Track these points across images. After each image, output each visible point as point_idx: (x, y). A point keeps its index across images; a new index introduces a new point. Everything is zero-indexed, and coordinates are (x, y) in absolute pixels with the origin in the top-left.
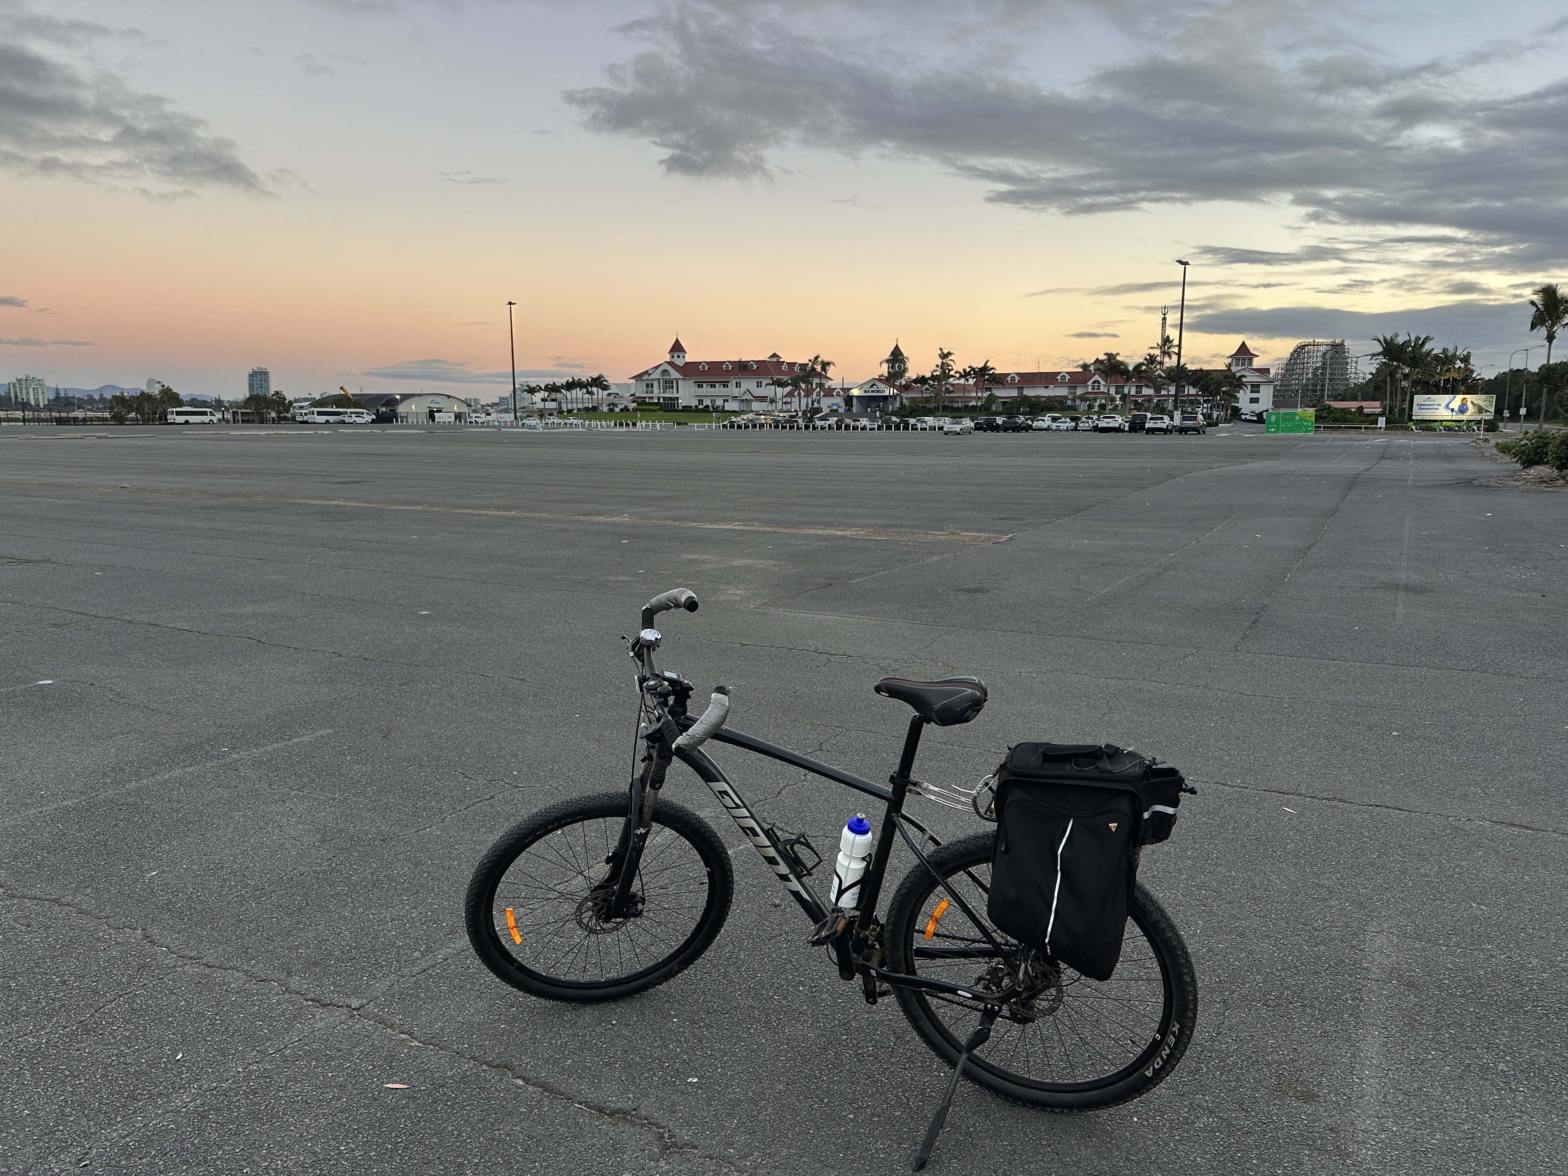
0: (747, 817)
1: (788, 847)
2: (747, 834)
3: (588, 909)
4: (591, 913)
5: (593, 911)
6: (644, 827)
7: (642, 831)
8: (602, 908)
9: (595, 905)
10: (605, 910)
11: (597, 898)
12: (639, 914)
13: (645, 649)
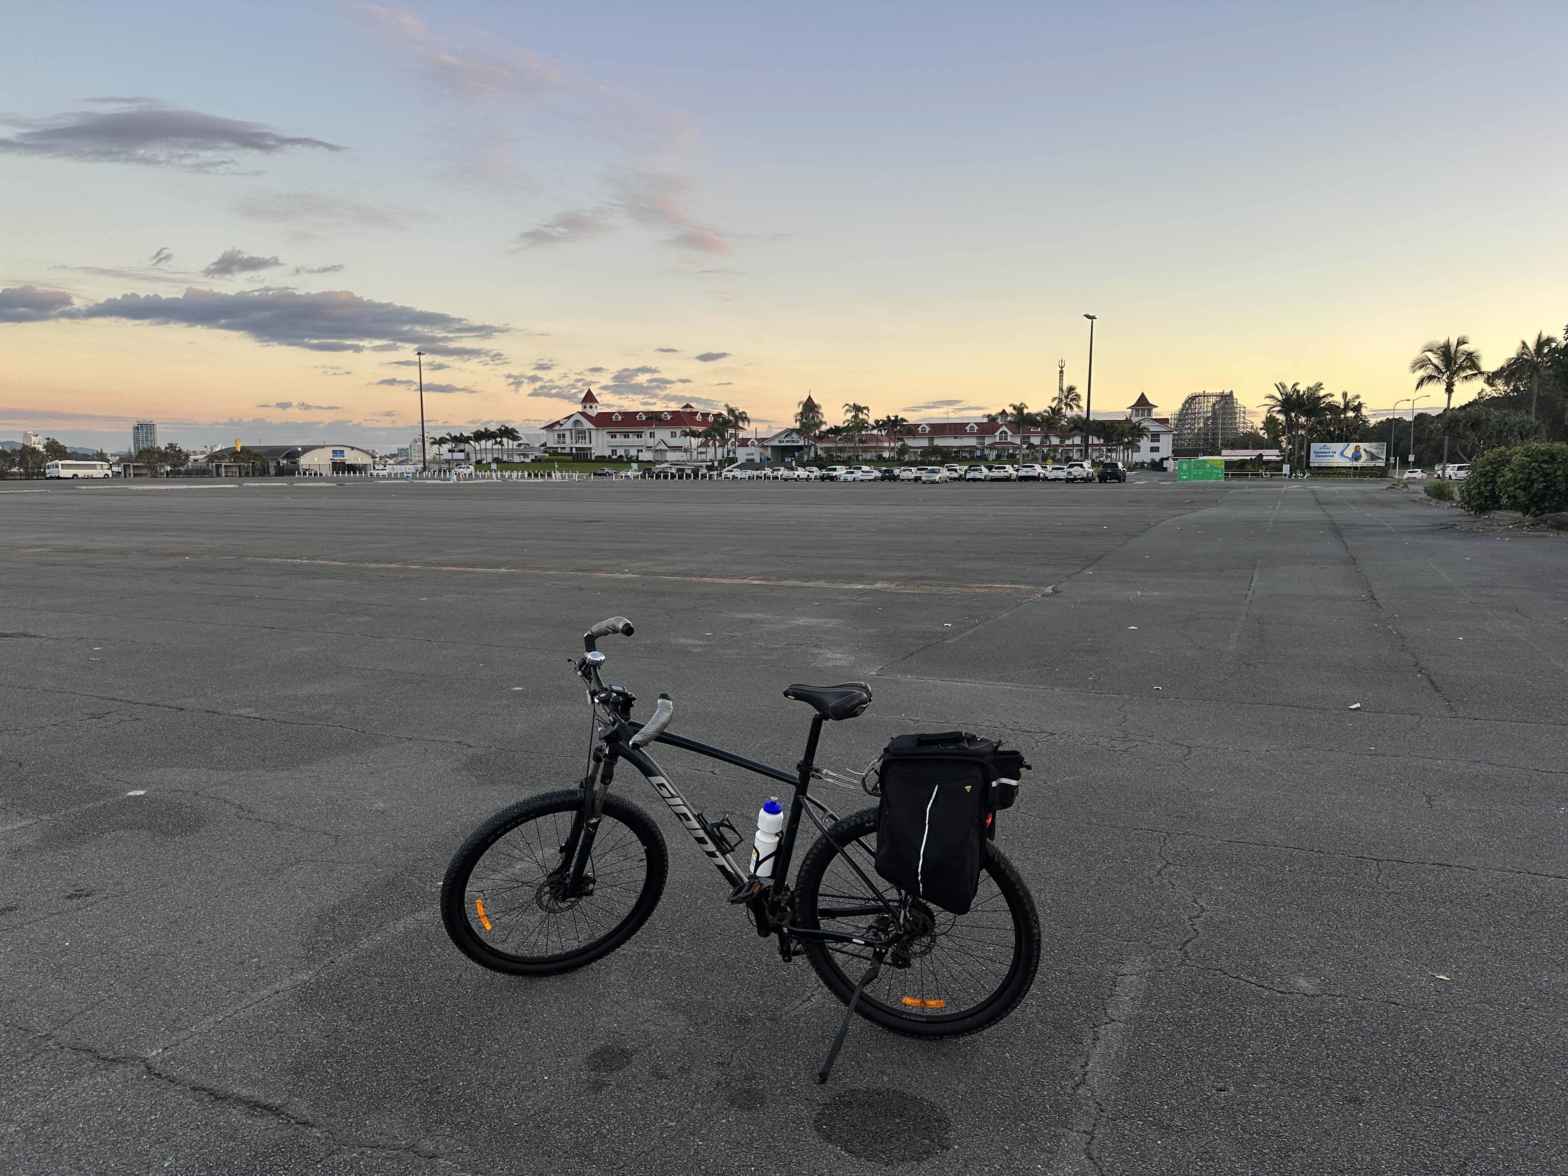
0: (680, 805)
1: (715, 830)
2: (680, 819)
3: (546, 893)
4: (548, 895)
5: (550, 894)
6: (596, 817)
7: (594, 820)
8: (559, 890)
9: (552, 888)
10: (562, 891)
11: (552, 883)
12: (591, 893)
13: (592, 668)
